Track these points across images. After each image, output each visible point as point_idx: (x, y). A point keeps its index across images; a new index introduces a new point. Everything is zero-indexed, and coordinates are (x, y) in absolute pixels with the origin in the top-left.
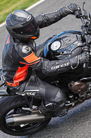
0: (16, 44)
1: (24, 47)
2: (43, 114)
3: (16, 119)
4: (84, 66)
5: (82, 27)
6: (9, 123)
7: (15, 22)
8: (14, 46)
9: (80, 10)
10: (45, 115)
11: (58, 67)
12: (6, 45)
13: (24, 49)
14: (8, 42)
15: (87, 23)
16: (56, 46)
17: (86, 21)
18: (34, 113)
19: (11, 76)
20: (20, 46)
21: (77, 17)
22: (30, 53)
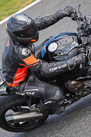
0: (16, 47)
1: (24, 49)
2: (41, 112)
3: (15, 117)
4: (81, 67)
5: (78, 29)
6: (9, 121)
7: (16, 25)
8: (14, 48)
9: (76, 13)
10: (43, 113)
11: (56, 68)
12: (6, 48)
13: (24, 51)
14: (8, 45)
15: (83, 25)
16: (53, 47)
17: (81, 23)
18: (33, 111)
19: (10, 77)
20: (20, 49)
21: (73, 19)
22: (30, 55)
